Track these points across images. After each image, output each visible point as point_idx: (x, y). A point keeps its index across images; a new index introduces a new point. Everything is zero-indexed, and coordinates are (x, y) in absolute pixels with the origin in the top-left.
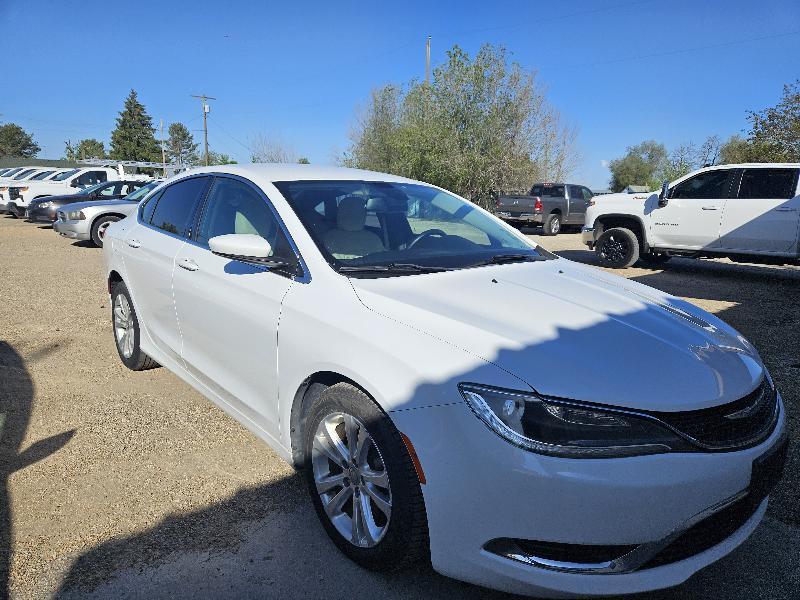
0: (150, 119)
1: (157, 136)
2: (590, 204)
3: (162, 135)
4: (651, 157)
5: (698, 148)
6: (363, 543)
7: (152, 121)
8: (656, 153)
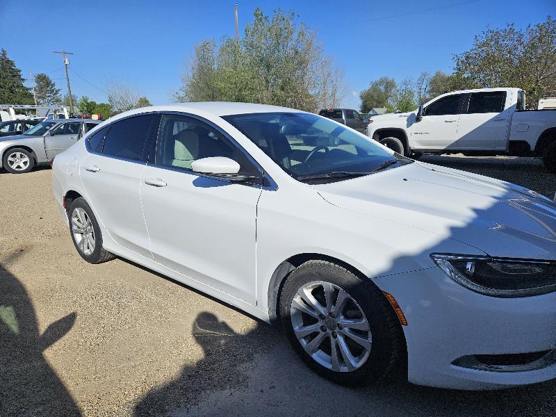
0: (20, 71)
1: (25, 84)
2: (370, 122)
3: (30, 83)
4: (386, 88)
5: (415, 81)
6: (344, 369)
7: (21, 73)
8: (389, 85)
